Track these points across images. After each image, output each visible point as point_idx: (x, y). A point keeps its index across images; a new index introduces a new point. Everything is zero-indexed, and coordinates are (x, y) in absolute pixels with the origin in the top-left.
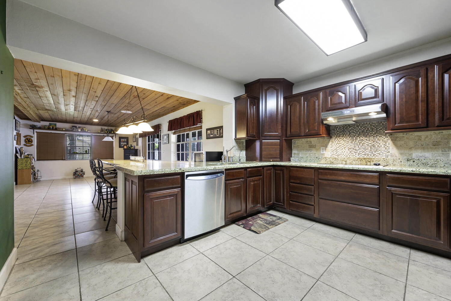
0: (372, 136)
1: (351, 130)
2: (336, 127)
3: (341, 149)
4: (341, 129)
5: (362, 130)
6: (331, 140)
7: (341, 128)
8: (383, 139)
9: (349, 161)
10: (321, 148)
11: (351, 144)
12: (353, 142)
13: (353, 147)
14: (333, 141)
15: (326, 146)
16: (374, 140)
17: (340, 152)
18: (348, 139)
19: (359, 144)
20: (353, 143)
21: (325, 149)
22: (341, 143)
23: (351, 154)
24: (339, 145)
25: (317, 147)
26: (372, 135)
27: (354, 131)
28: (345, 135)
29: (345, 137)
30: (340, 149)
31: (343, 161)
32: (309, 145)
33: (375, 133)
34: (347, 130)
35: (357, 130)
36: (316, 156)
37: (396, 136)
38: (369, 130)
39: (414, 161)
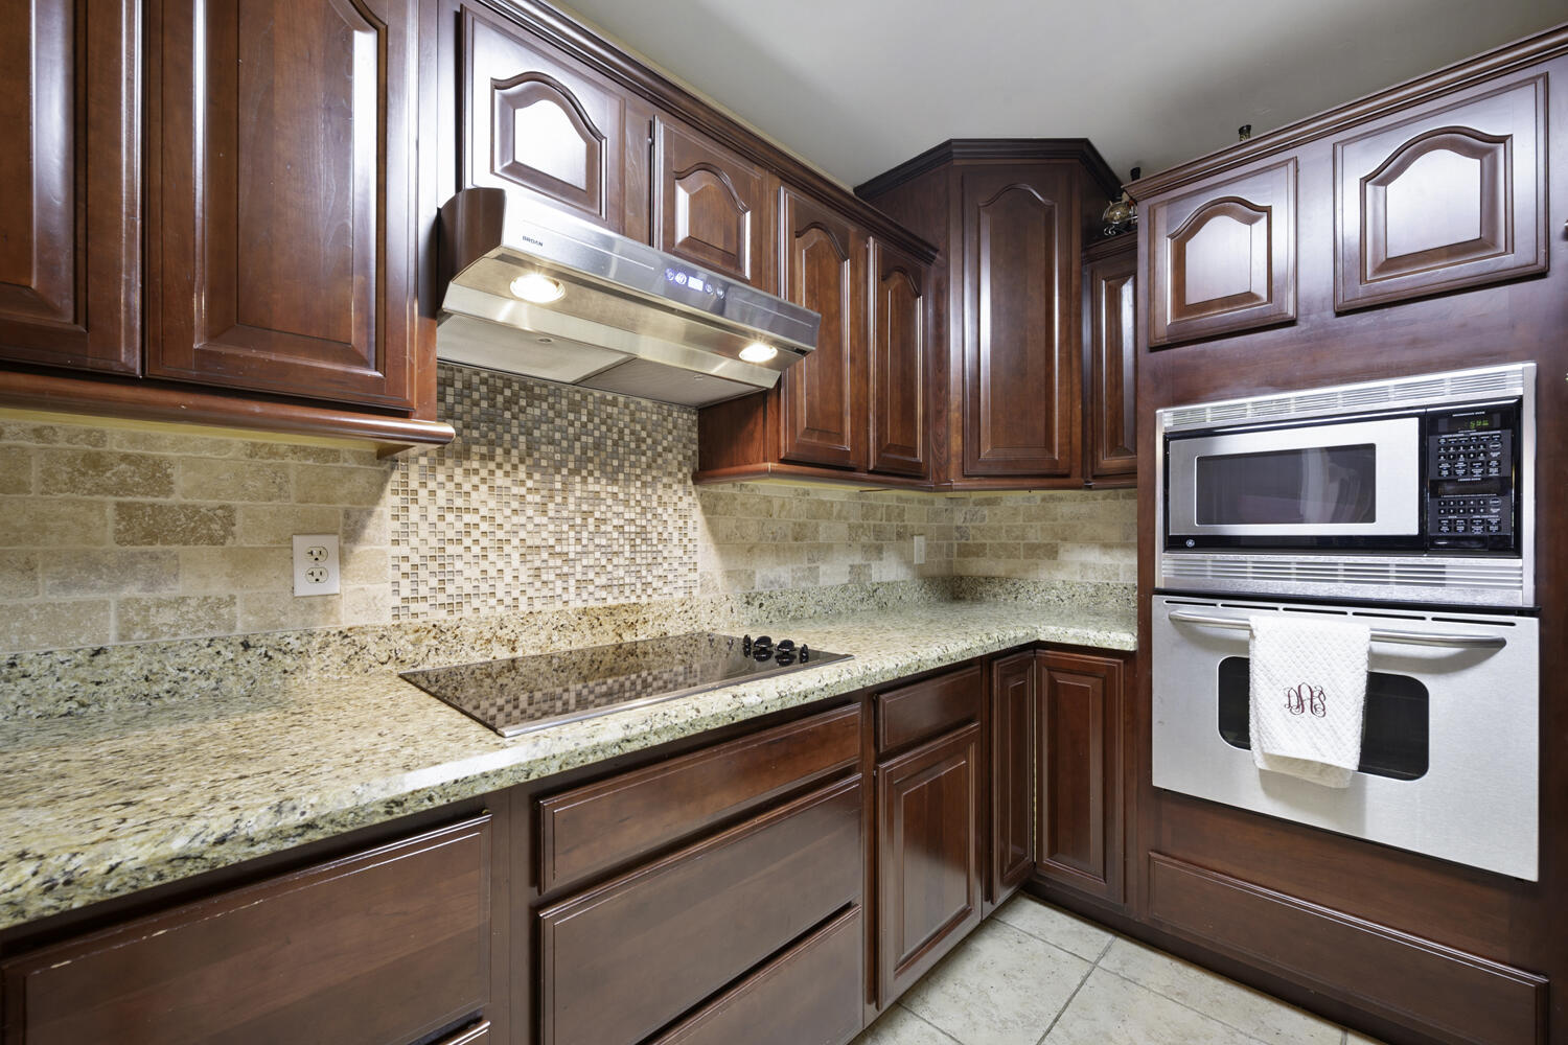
0: (638, 477)
1: (537, 422)
4: (476, 404)
5: (597, 433)
6: (396, 476)
7: (476, 395)
8: (675, 498)
9: (534, 640)
10: (301, 544)
11: (537, 520)
12: (551, 506)
13: (551, 542)
14: (414, 484)
15: (351, 531)
16: (644, 504)
17: (467, 574)
18: (523, 483)
19: (578, 521)
20: (551, 513)
21: (343, 558)
22: (476, 510)
23: (538, 584)
24: (460, 526)
25: (242, 540)
26: (638, 471)
27: (558, 436)
28: (499, 451)
29: (499, 466)
30: (468, 557)
31: (495, 645)
32: (121, 506)
33: (649, 466)
34: (514, 417)
35: (571, 430)
36: (240, 630)
37: (713, 490)
38: (626, 446)
39: (761, 605)
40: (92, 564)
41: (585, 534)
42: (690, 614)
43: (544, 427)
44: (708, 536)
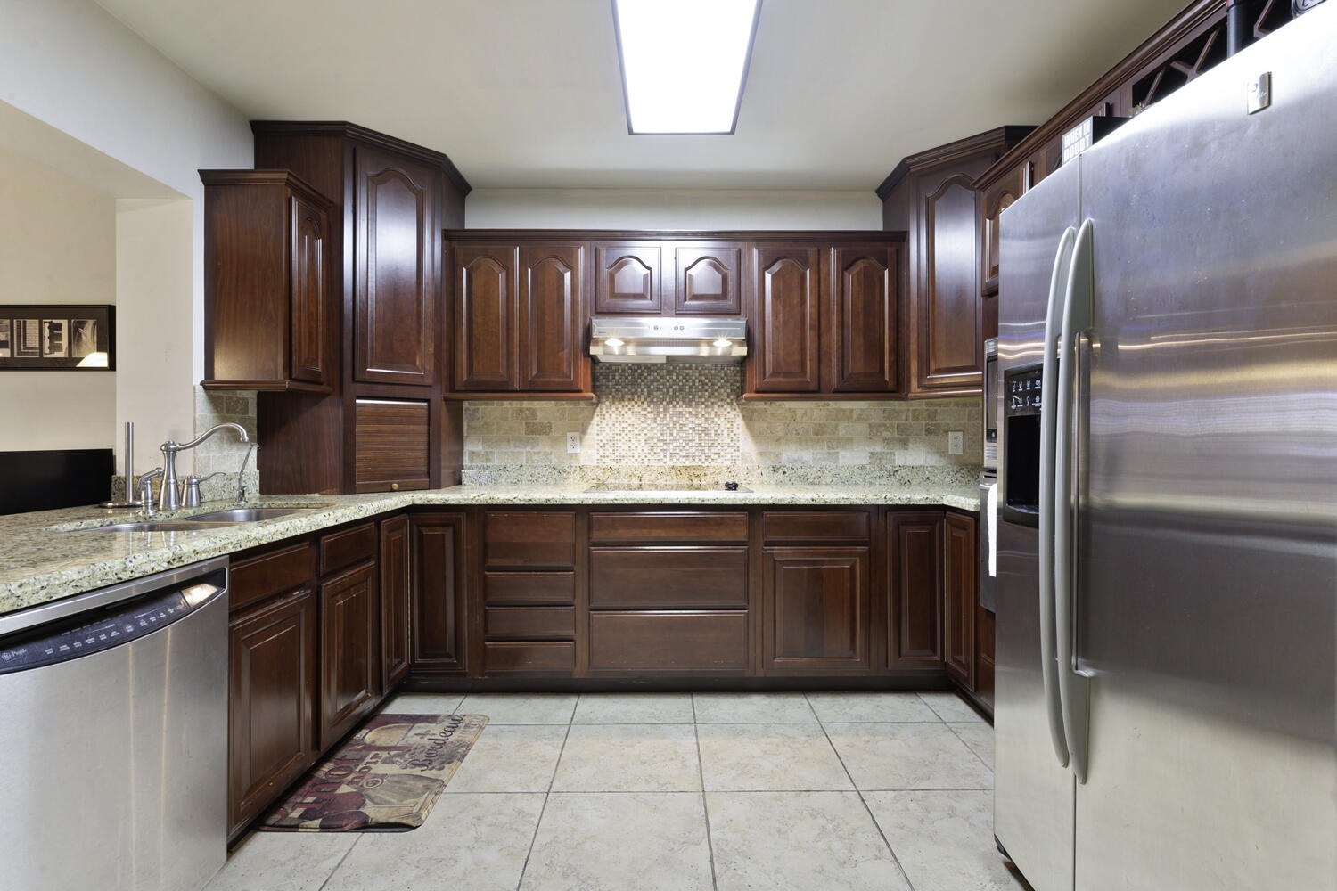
0: (703, 403)
2: (614, 368)
3: (627, 438)
4: (627, 378)
5: (681, 384)
6: (598, 409)
7: (627, 374)
8: (725, 413)
9: (649, 478)
10: (569, 435)
11: (652, 425)
12: (659, 419)
13: (659, 435)
14: (604, 412)
15: (584, 431)
16: (706, 416)
17: (623, 448)
18: (646, 409)
19: (671, 425)
20: (658, 422)
21: (581, 440)
22: (626, 422)
23: (652, 453)
24: (621, 428)
25: (554, 433)
26: (703, 400)
27: (661, 387)
28: (636, 396)
29: (636, 403)
30: (623, 440)
31: (633, 478)
32: (526, 423)
33: (709, 397)
34: (642, 381)
35: (668, 384)
36: (553, 463)
37: (751, 407)
38: (696, 388)
39: (784, 473)
40: (521, 441)
41: (675, 431)
42: (733, 473)
43: (655, 384)
44: (747, 432)
